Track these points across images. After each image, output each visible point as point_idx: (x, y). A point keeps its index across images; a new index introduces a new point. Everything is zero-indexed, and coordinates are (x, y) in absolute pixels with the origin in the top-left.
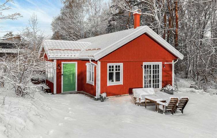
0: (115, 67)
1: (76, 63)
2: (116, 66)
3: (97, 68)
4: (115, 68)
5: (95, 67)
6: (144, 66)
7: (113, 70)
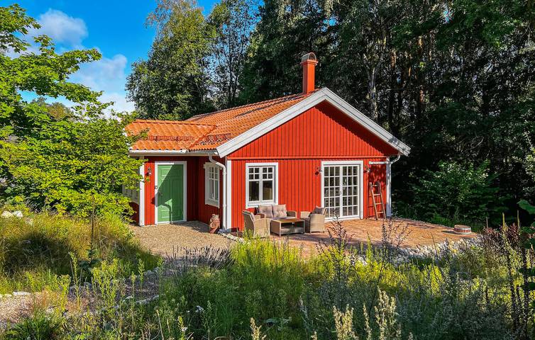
0: (261, 170)
1: (185, 163)
2: (264, 169)
3: (224, 174)
4: (261, 173)
5: (221, 171)
6: (323, 169)
7: (257, 177)
